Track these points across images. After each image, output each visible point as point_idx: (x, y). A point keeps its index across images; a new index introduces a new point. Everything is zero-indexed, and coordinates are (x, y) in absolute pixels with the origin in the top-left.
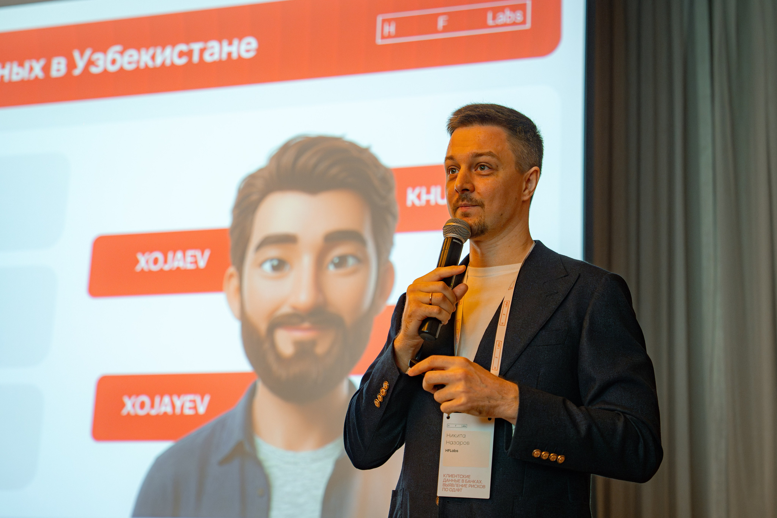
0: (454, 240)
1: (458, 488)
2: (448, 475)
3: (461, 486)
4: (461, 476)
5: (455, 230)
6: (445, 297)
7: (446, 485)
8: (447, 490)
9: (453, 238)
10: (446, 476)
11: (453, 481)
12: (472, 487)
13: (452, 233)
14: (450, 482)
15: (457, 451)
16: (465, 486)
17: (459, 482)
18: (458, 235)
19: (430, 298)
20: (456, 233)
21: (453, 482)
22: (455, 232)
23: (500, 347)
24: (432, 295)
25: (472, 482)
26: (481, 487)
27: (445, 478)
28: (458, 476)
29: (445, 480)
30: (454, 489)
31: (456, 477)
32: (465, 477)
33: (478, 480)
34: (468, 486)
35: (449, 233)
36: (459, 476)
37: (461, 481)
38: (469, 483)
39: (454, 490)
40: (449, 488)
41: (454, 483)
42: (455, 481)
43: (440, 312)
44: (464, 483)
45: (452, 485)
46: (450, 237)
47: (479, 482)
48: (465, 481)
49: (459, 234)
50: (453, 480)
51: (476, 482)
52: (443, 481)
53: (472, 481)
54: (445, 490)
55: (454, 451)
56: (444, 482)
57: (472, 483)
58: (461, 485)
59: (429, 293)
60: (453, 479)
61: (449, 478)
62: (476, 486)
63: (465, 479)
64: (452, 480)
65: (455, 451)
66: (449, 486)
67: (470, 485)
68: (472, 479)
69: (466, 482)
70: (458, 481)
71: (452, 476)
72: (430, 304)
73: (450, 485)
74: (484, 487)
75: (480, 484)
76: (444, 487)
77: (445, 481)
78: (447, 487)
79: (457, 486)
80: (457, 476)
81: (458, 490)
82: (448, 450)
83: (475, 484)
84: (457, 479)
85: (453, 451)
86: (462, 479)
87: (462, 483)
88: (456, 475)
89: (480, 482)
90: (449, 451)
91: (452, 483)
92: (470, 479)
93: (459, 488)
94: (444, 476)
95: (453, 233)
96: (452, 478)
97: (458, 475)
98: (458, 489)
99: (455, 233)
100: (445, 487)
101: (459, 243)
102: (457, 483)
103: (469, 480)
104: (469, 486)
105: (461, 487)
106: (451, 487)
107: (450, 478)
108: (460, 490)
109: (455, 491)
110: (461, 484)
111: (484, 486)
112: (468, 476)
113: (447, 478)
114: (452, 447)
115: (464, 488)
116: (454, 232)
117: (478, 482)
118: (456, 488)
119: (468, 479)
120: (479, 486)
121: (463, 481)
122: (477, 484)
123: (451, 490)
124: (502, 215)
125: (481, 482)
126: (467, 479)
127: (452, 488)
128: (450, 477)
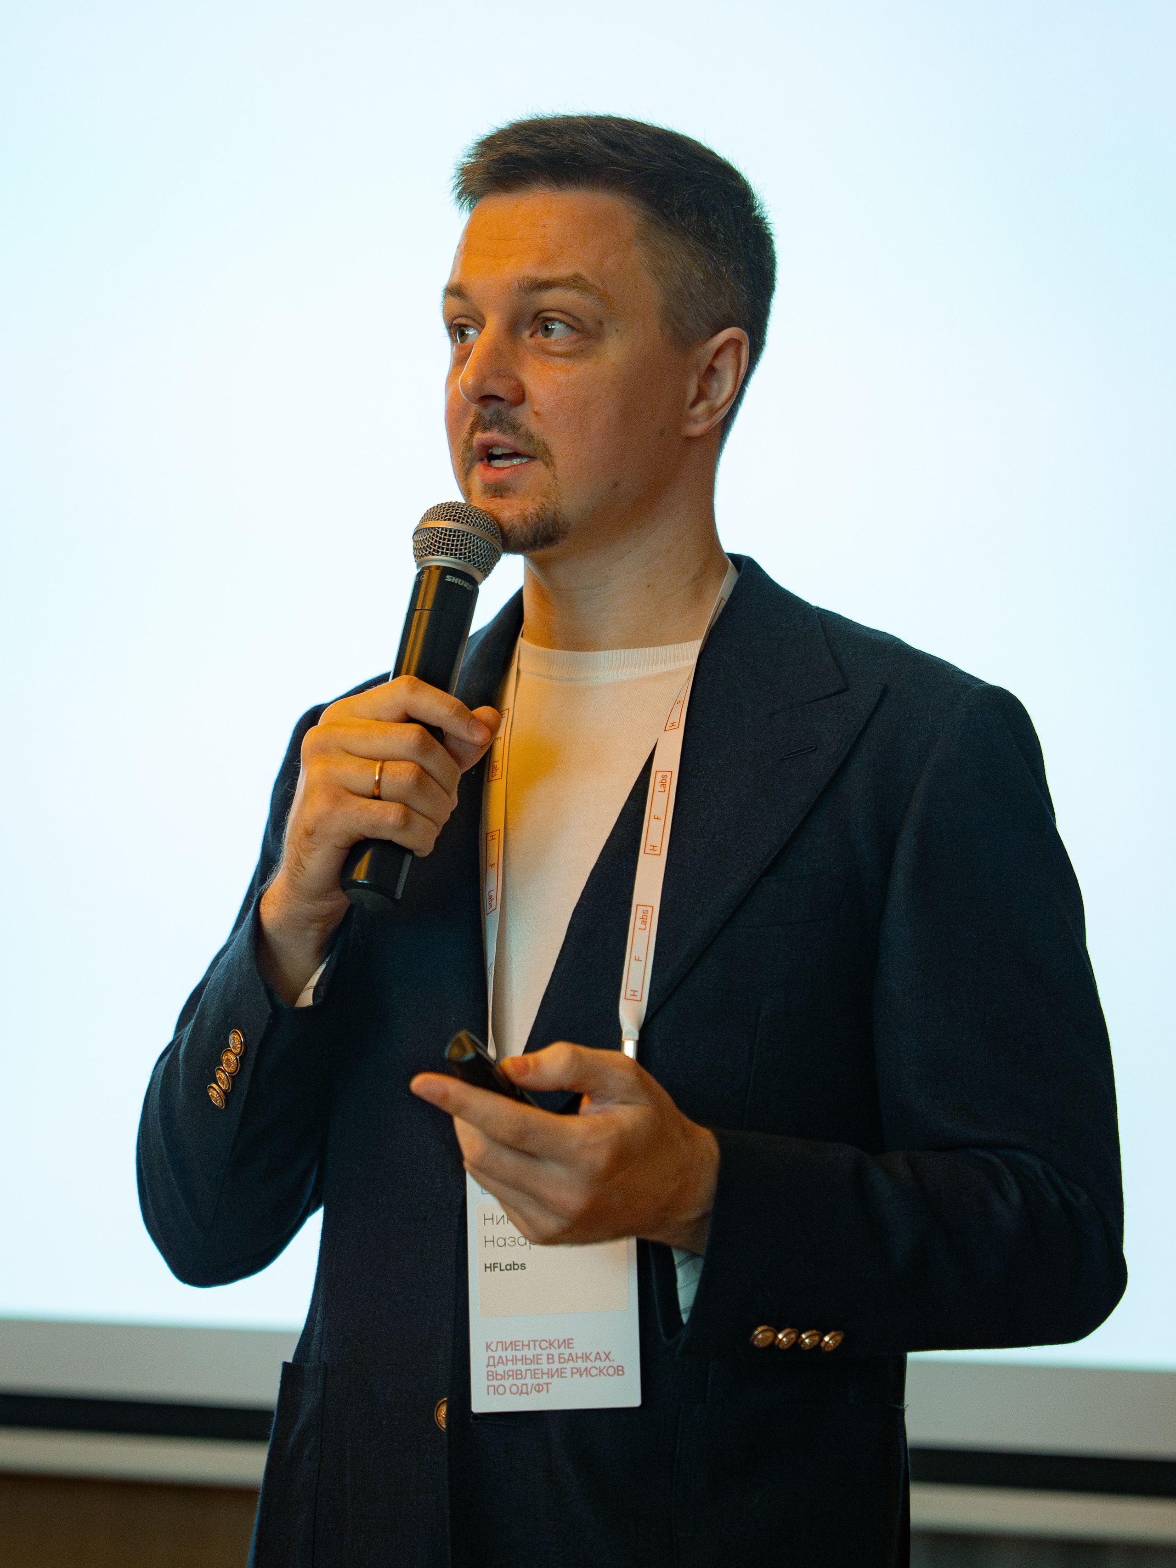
0: (449, 578)
1: (535, 1382)
2: (500, 1345)
3: (545, 1376)
4: (544, 1345)
5: (453, 545)
6: (423, 773)
7: (499, 1377)
8: (501, 1390)
9: (445, 571)
10: (493, 1347)
11: (519, 1363)
12: (581, 1375)
13: (442, 553)
14: (510, 1366)
15: (523, 1266)
16: (560, 1373)
17: (539, 1361)
18: (460, 559)
19: (377, 778)
20: (456, 555)
21: (520, 1366)
22: (452, 550)
23: (648, 925)
24: (381, 770)
25: (580, 1360)
26: (611, 1371)
27: (490, 1353)
28: (532, 1344)
29: (491, 1359)
30: (524, 1387)
31: (526, 1348)
32: (556, 1344)
33: (598, 1353)
34: (568, 1373)
35: (433, 555)
36: (537, 1343)
37: (544, 1359)
38: (571, 1364)
39: (524, 1390)
40: (507, 1383)
41: (523, 1368)
42: (524, 1359)
43: (406, 822)
44: (556, 1366)
45: (517, 1374)
46: (438, 567)
47: (603, 1357)
48: (556, 1358)
49: (465, 558)
50: (519, 1357)
51: (592, 1357)
52: (488, 1365)
53: (580, 1355)
54: (496, 1391)
55: (513, 1267)
56: (490, 1368)
57: (580, 1364)
58: (545, 1371)
59: (377, 760)
60: (519, 1355)
61: (503, 1354)
62: (594, 1371)
63: (555, 1352)
64: (514, 1360)
65: (516, 1267)
66: (507, 1377)
67: (575, 1371)
68: (579, 1348)
69: (562, 1360)
70: (536, 1359)
71: (514, 1345)
72: (378, 798)
73: (509, 1376)
74: (619, 1370)
75: (607, 1363)
76: (491, 1383)
77: (491, 1363)
78: (502, 1382)
79: (534, 1375)
80: (529, 1345)
81: (538, 1389)
82: (493, 1267)
83: (589, 1364)
84: (529, 1353)
85: (508, 1267)
86: (548, 1351)
87: (550, 1366)
88: (526, 1343)
89: (607, 1357)
90: (497, 1270)
91: (515, 1368)
92: (573, 1352)
93: (541, 1381)
94: (488, 1347)
95: (447, 554)
96: (514, 1353)
97: (535, 1341)
98: (539, 1385)
99: (451, 554)
100: (496, 1383)
101: (466, 585)
102: (532, 1367)
103: (570, 1354)
104: (572, 1373)
105: (545, 1379)
106: (516, 1382)
107: (510, 1353)
108: (545, 1386)
109: (527, 1393)
110: (545, 1367)
111: (620, 1368)
112: (567, 1343)
113: (500, 1352)
114: (506, 1256)
115: (555, 1380)
116: (447, 549)
117: (600, 1359)
118: (529, 1381)
119: (567, 1352)
120: (605, 1371)
121: (550, 1358)
122: (598, 1364)
123: (514, 1389)
124: (616, 484)
125: (610, 1356)
126: (562, 1350)
127: (519, 1382)
128: (506, 1349)
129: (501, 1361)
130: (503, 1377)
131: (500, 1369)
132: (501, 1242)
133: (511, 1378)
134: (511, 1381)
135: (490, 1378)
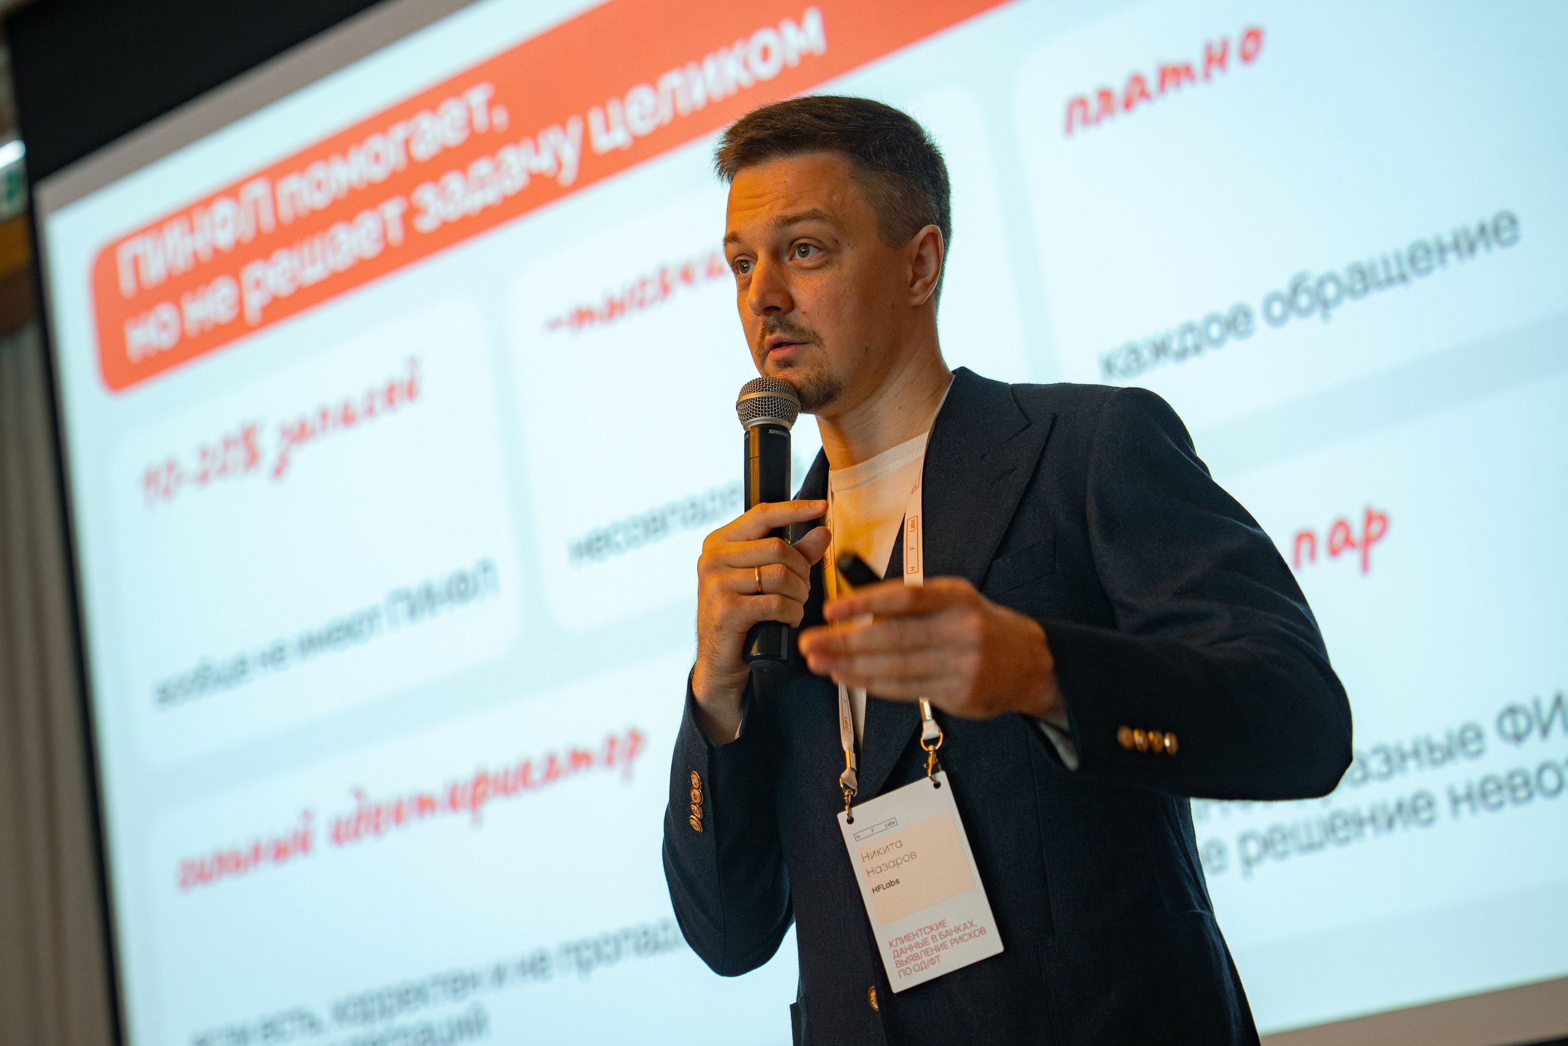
1: (929, 958)
2: (898, 941)
3: (934, 952)
4: (927, 930)
6: (788, 570)
7: (904, 963)
8: (908, 971)
10: (894, 943)
11: (915, 948)
12: (958, 943)
14: (909, 953)
15: (897, 881)
16: (943, 946)
17: (927, 943)
19: (757, 579)
21: (916, 951)
24: (759, 573)
25: (954, 933)
26: (977, 933)
27: (894, 948)
28: (919, 933)
29: (896, 953)
30: (923, 964)
31: (916, 937)
32: (935, 927)
33: (965, 924)
34: (949, 945)
36: (922, 931)
37: (930, 940)
38: (949, 937)
39: (924, 966)
40: (911, 965)
41: (918, 951)
42: (917, 945)
44: (939, 942)
45: (915, 957)
47: (969, 925)
48: (938, 937)
50: (913, 945)
51: (962, 928)
52: (895, 957)
53: (953, 929)
54: (905, 973)
55: (891, 884)
56: (897, 959)
57: (955, 935)
58: (933, 948)
59: (754, 567)
60: (913, 943)
61: (902, 946)
62: (966, 938)
63: (936, 933)
64: (911, 948)
65: (893, 883)
66: (909, 961)
67: (953, 941)
68: (951, 925)
69: (942, 937)
70: (925, 942)
71: (907, 938)
72: (761, 593)
73: (910, 960)
74: (982, 931)
75: (973, 929)
76: (900, 969)
77: (896, 955)
78: (907, 966)
79: (926, 953)
80: (917, 935)
81: (932, 962)
82: (878, 888)
83: (961, 934)
84: (919, 939)
85: (888, 886)
86: (931, 934)
87: (936, 944)
88: (915, 933)
89: (971, 924)
90: (881, 889)
91: (912, 953)
92: (948, 929)
93: (933, 956)
94: (891, 945)
96: (909, 943)
97: (920, 930)
98: (932, 959)
100: (903, 968)
102: (924, 948)
103: (947, 931)
104: (952, 944)
105: (935, 954)
106: (916, 962)
107: (906, 944)
108: (936, 959)
109: (926, 968)
110: (932, 945)
112: (942, 924)
113: (900, 946)
114: (884, 879)
115: (942, 952)
117: (967, 927)
118: (925, 959)
119: (944, 930)
120: (973, 935)
121: (934, 938)
122: (967, 931)
123: (917, 968)
125: (973, 924)
126: (940, 930)
127: (918, 962)
128: (903, 942)
129: (903, 951)
130: (907, 962)
131: (903, 957)
132: (878, 870)
133: (912, 961)
134: (913, 963)
135: (899, 965)
